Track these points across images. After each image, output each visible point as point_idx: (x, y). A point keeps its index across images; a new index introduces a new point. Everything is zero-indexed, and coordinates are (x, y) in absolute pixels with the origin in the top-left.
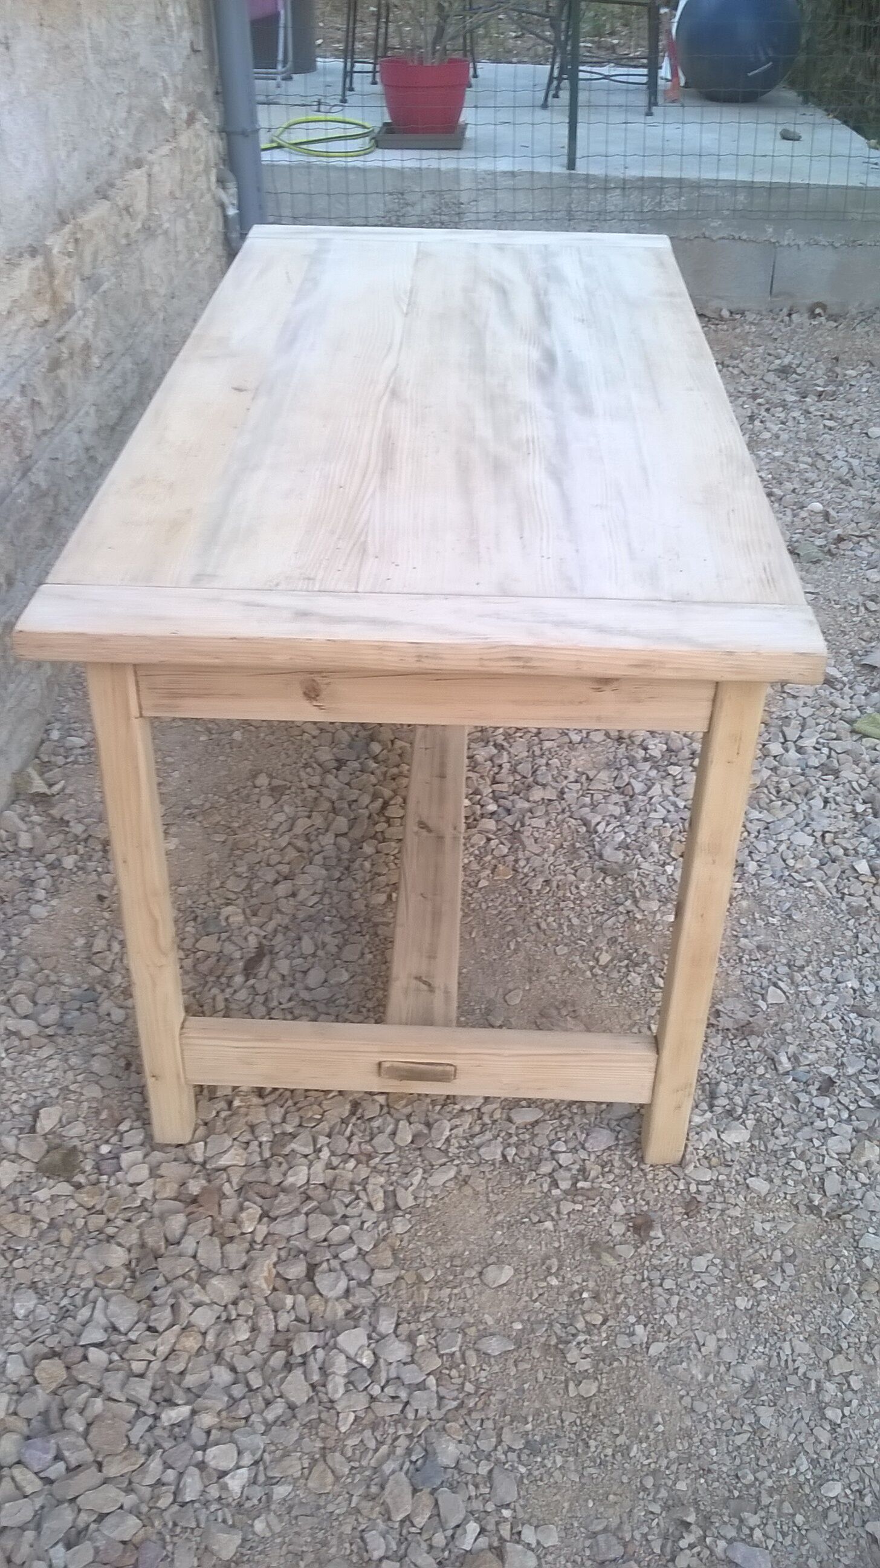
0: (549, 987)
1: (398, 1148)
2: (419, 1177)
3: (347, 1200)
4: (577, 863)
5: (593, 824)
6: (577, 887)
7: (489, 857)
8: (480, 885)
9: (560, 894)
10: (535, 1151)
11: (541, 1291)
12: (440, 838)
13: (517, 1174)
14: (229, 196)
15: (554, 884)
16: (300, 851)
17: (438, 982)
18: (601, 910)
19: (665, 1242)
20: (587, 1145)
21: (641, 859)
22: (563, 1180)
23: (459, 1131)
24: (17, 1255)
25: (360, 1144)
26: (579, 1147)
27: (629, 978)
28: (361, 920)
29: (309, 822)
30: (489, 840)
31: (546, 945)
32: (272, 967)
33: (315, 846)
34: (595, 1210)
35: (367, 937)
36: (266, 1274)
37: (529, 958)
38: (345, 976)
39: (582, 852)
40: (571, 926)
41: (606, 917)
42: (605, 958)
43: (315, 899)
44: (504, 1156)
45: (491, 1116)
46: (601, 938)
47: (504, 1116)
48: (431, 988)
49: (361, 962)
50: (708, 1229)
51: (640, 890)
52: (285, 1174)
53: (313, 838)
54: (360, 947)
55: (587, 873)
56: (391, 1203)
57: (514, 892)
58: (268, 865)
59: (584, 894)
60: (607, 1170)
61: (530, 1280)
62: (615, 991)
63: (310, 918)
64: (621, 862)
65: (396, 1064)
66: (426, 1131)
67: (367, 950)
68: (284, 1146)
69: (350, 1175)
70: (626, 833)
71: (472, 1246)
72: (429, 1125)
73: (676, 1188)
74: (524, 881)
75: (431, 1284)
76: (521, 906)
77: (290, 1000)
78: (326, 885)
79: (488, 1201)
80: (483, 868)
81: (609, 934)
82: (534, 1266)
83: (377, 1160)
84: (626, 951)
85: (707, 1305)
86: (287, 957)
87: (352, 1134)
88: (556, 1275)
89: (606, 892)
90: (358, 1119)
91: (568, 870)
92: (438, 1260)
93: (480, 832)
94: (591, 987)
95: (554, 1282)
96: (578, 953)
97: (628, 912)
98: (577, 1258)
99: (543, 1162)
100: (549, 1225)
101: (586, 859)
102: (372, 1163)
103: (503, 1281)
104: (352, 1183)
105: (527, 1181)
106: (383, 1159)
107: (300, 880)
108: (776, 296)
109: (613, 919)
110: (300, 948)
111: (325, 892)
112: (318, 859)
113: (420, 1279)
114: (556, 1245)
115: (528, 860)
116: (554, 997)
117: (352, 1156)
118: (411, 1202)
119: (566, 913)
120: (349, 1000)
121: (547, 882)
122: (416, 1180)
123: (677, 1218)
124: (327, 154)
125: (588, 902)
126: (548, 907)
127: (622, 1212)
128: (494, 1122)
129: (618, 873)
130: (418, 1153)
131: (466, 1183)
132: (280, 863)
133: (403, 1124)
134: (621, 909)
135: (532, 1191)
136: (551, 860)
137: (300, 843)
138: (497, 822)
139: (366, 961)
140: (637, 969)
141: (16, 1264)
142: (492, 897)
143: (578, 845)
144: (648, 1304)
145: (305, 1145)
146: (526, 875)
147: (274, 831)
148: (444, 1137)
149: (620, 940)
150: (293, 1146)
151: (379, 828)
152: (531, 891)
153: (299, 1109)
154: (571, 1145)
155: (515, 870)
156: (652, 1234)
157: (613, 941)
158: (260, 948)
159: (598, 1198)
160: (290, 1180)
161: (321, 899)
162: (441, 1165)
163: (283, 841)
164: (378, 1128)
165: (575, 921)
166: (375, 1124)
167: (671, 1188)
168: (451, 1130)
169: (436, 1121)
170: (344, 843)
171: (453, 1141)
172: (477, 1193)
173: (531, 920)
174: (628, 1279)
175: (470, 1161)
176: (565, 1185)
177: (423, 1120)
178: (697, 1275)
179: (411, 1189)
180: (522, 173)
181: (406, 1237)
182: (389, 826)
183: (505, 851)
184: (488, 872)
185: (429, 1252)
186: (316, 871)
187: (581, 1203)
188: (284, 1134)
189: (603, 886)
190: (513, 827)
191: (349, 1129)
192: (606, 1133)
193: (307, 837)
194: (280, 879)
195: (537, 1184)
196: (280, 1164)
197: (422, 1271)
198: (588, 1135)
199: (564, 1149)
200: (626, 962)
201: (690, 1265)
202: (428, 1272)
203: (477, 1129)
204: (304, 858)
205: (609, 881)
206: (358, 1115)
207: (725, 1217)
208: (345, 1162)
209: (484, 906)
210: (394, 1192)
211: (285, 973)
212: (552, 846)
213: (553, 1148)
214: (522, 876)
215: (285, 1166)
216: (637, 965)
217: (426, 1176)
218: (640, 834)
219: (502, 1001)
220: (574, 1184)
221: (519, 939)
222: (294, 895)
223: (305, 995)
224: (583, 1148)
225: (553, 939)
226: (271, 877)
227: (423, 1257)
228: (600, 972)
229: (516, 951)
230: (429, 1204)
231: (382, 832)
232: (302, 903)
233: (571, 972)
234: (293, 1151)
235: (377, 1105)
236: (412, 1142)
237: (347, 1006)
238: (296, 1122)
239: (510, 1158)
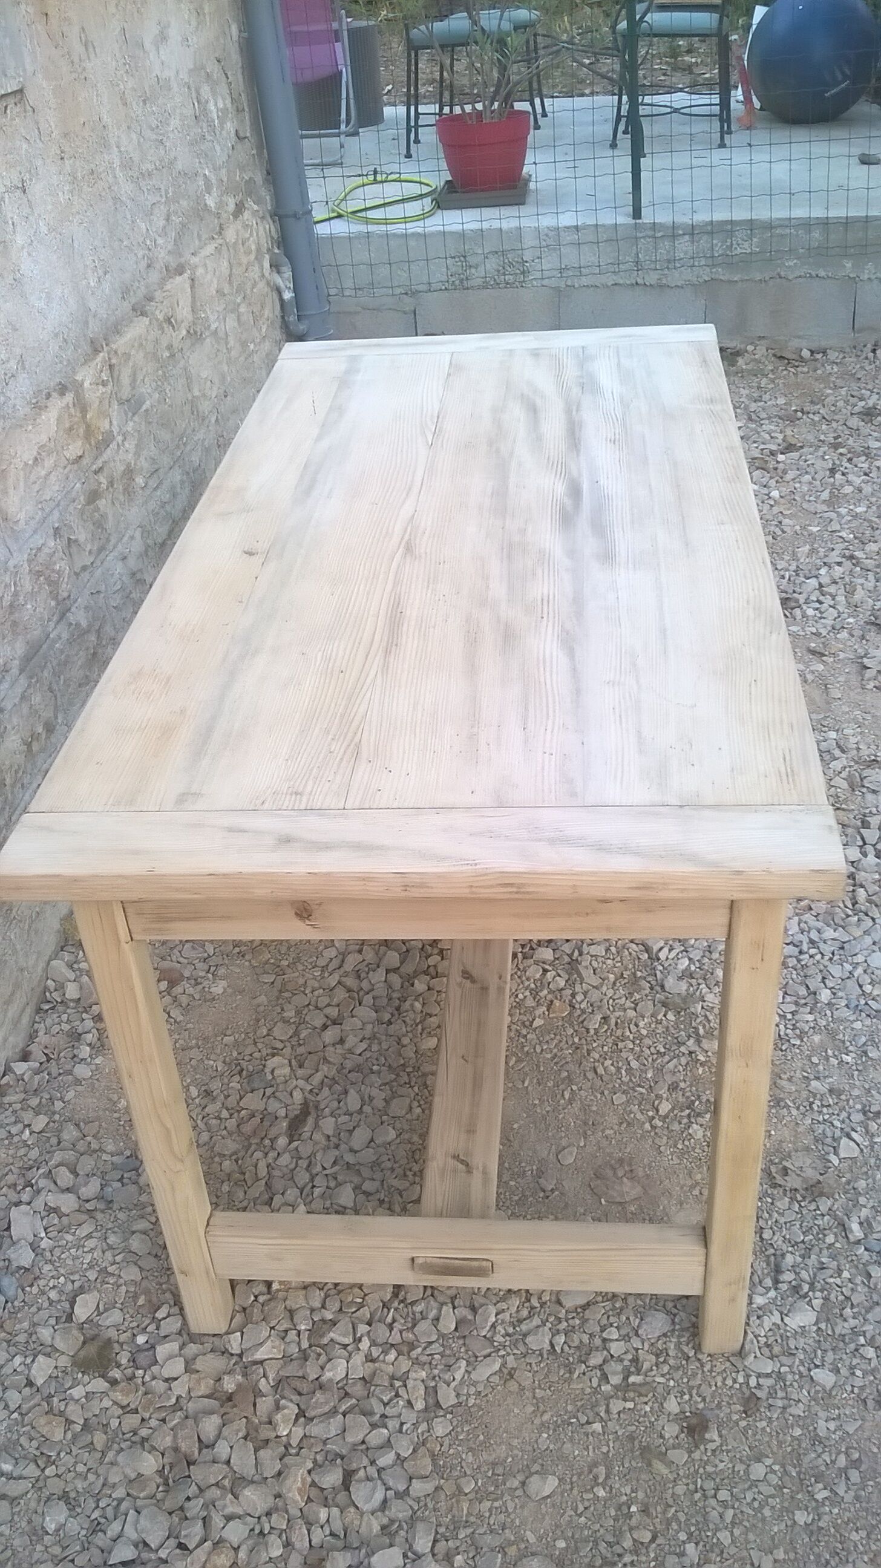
0: (605, 1143)
1: (442, 1336)
2: (463, 1370)
3: (386, 1399)
4: (637, 996)
5: (655, 950)
6: (637, 1025)
7: (545, 992)
8: (535, 1024)
9: (619, 1033)
10: (585, 1338)
11: (587, 1504)
12: (485, 989)
13: (566, 1366)
14: (284, 281)
15: (613, 1021)
16: (349, 990)
17: (477, 1161)
18: (662, 1050)
19: (721, 1445)
20: (640, 1332)
21: (705, 990)
22: (615, 1373)
23: (506, 1316)
24: (50, 1462)
25: (401, 1332)
26: (632, 1334)
27: (691, 1131)
28: (409, 1069)
29: (360, 958)
30: (545, 971)
31: (602, 1093)
32: (316, 1126)
33: (365, 985)
34: (648, 1409)
35: (416, 1089)
36: (299, 1484)
37: (585, 1109)
38: (392, 1134)
39: (643, 983)
40: (629, 1070)
41: (667, 1058)
42: (665, 1107)
43: (364, 1045)
44: (552, 1345)
45: (540, 1298)
46: (661, 1083)
47: (553, 1297)
48: (469, 1168)
49: (409, 1116)
50: (768, 1430)
51: (704, 1026)
52: (322, 1368)
53: (363, 975)
54: (408, 1101)
55: (647, 1007)
56: (431, 1401)
57: (570, 1031)
58: (317, 1008)
59: (644, 1032)
60: (661, 1360)
61: (575, 1491)
62: (675, 1146)
63: (358, 1068)
64: (684, 993)
65: (428, 1260)
66: (470, 1317)
67: (416, 1104)
68: (322, 1336)
69: (390, 1369)
70: (690, 959)
71: (516, 1452)
72: (474, 1309)
73: (735, 1381)
74: (581, 1019)
75: (470, 1496)
76: (577, 1048)
77: (335, 1163)
78: (376, 1030)
79: (534, 1397)
80: (539, 1004)
81: (669, 1079)
82: (579, 1475)
83: (419, 1350)
84: (688, 1097)
85: (764, 1519)
86: (332, 1115)
87: (394, 1321)
88: (604, 1485)
89: (667, 1028)
90: (402, 1301)
91: (628, 1004)
92: (479, 1467)
93: (536, 963)
94: (650, 1141)
95: (601, 1493)
96: (636, 1102)
97: (691, 1053)
98: (626, 1466)
99: (593, 1353)
100: (597, 1427)
101: (648, 991)
102: (414, 1354)
103: (546, 1493)
104: (393, 1378)
105: (576, 1376)
106: (425, 1349)
107: (349, 1024)
108: (860, 331)
109: (675, 1060)
110: (346, 1104)
111: (373, 1037)
112: (368, 999)
113: (460, 1490)
114: (605, 1449)
115: (585, 994)
116: (610, 1155)
117: (392, 1345)
118: (453, 1401)
119: (624, 1055)
120: (395, 1162)
121: (605, 1019)
122: (458, 1376)
123: (735, 1417)
124: (386, 221)
125: (648, 1042)
126: (606, 1049)
127: (677, 1410)
128: (543, 1305)
129: (680, 1006)
130: (461, 1342)
131: (512, 1377)
132: (329, 1005)
133: (447, 1310)
134: (683, 1049)
135: (580, 1386)
136: (610, 993)
137: (350, 982)
138: (554, 950)
139: (414, 1117)
140: (699, 1119)
141: (47, 1472)
142: (547, 1038)
143: (639, 974)
144: (700, 1519)
145: (345, 1336)
146: (583, 1011)
147: (324, 968)
148: (490, 1324)
149: (682, 1085)
150: (332, 1335)
151: (431, 961)
152: (588, 1031)
153: (340, 1292)
154: (623, 1332)
155: (572, 1006)
156: (707, 1436)
157: (674, 1087)
158: (305, 1104)
159: (651, 1395)
160: (328, 1375)
161: (370, 1046)
162: (485, 1357)
163: (333, 981)
164: (421, 1313)
165: (634, 1064)
166: (418, 1308)
167: (729, 1382)
168: (497, 1315)
169: (482, 1305)
170: (395, 979)
171: (499, 1328)
172: (522, 1389)
173: (587, 1065)
174: (680, 1489)
175: (515, 1351)
176: (615, 1380)
177: (468, 1304)
178: (755, 1484)
179: (453, 1384)
180: (586, 227)
181: (447, 1442)
182: (442, 959)
183: (562, 983)
184: (545, 1009)
185: (470, 1459)
186: (365, 1013)
187: (633, 1400)
188: (323, 1321)
189: (664, 1022)
190: (570, 956)
191: (391, 1315)
192: (661, 1316)
193: (358, 975)
194: (329, 1023)
195: (586, 1378)
196: (319, 1355)
197: (463, 1481)
198: (642, 1319)
199: (616, 1337)
200: (687, 1111)
201: (747, 1472)
202: (469, 1482)
203: (525, 1313)
204: (353, 999)
205: (671, 1016)
206: (401, 1297)
207: (787, 1416)
208: (385, 1352)
209: (538, 1050)
210: (435, 1388)
211: (330, 1133)
212: (612, 976)
213: (604, 1335)
214: (579, 1012)
215: (323, 1358)
216: (699, 1115)
217: (469, 1369)
218: (706, 960)
219: (555, 1160)
220: (626, 1378)
221: (574, 1088)
222: (342, 1041)
223: (350, 1158)
224: (637, 1335)
225: (610, 1086)
226: (318, 1022)
227: (463, 1464)
228: (660, 1124)
229: (570, 1101)
230: (471, 1401)
231: (435, 966)
232: (350, 1051)
233: (629, 1124)
234: (332, 1340)
236: (456, 1329)
237: (393, 1170)
238: (337, 1305)
239: (558, 1349)
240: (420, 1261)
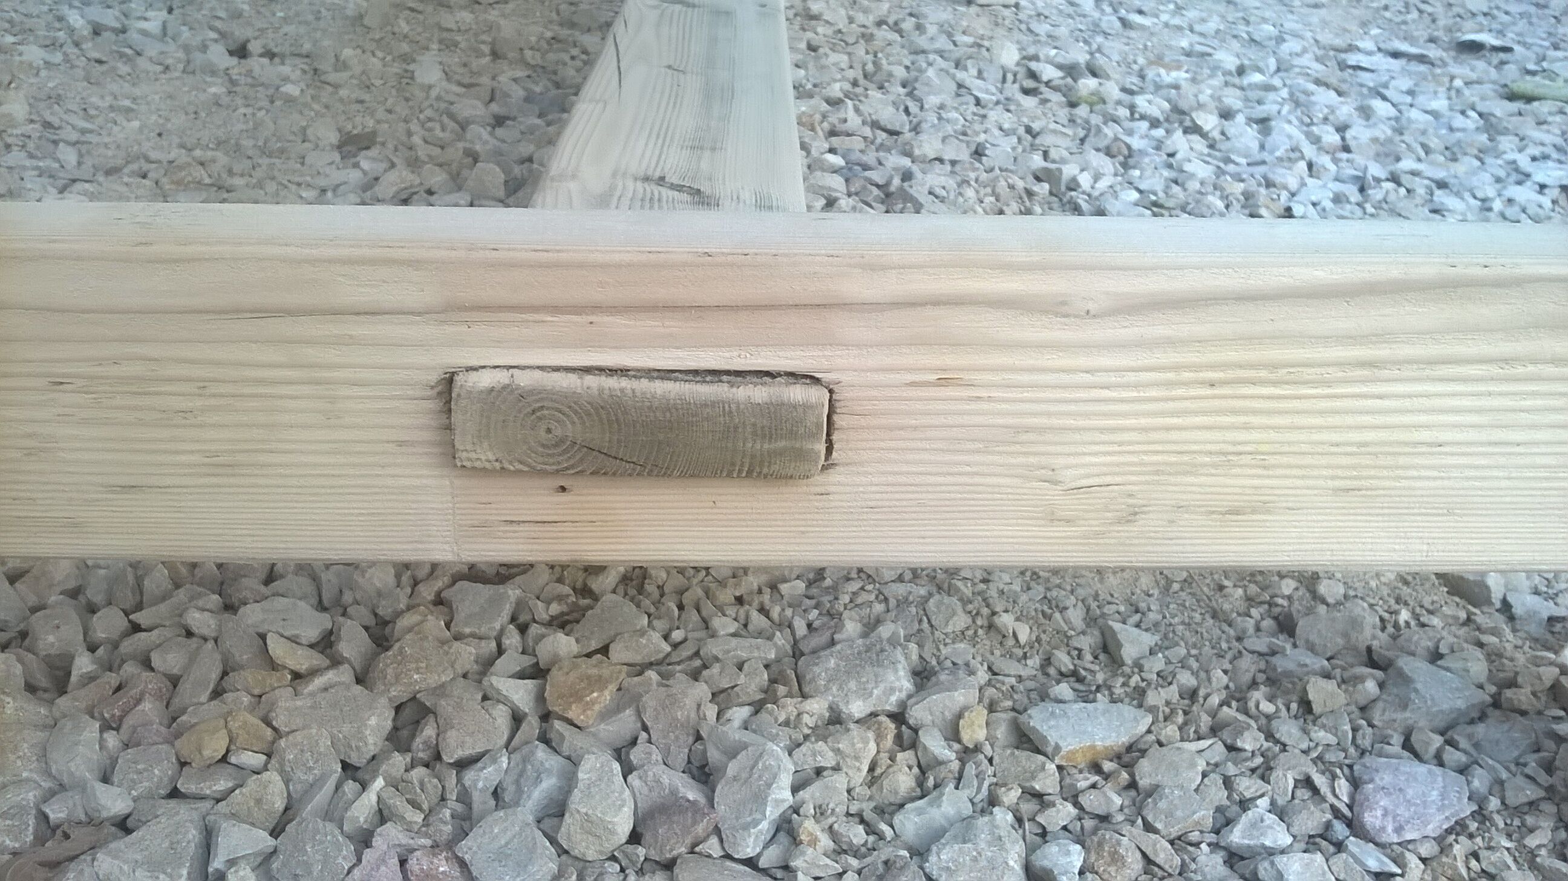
20: (1369, 822)
23: (833, 790)
26: (1340, 830)
47: (1002, 732)
66: (691, 793)
87: (383, 816)
128: (967, 753)
148: (772, 813)
154: (1312, 819)
166: (482, 779)
171: (809, 827)
191: (370, 798)
198: (1355, 783)
203: (904, 780)
213: (1237, 836)
235: (501, 716)
236: (635, 838)
240: (485, 380)
